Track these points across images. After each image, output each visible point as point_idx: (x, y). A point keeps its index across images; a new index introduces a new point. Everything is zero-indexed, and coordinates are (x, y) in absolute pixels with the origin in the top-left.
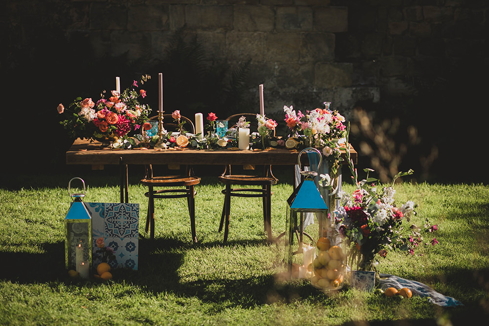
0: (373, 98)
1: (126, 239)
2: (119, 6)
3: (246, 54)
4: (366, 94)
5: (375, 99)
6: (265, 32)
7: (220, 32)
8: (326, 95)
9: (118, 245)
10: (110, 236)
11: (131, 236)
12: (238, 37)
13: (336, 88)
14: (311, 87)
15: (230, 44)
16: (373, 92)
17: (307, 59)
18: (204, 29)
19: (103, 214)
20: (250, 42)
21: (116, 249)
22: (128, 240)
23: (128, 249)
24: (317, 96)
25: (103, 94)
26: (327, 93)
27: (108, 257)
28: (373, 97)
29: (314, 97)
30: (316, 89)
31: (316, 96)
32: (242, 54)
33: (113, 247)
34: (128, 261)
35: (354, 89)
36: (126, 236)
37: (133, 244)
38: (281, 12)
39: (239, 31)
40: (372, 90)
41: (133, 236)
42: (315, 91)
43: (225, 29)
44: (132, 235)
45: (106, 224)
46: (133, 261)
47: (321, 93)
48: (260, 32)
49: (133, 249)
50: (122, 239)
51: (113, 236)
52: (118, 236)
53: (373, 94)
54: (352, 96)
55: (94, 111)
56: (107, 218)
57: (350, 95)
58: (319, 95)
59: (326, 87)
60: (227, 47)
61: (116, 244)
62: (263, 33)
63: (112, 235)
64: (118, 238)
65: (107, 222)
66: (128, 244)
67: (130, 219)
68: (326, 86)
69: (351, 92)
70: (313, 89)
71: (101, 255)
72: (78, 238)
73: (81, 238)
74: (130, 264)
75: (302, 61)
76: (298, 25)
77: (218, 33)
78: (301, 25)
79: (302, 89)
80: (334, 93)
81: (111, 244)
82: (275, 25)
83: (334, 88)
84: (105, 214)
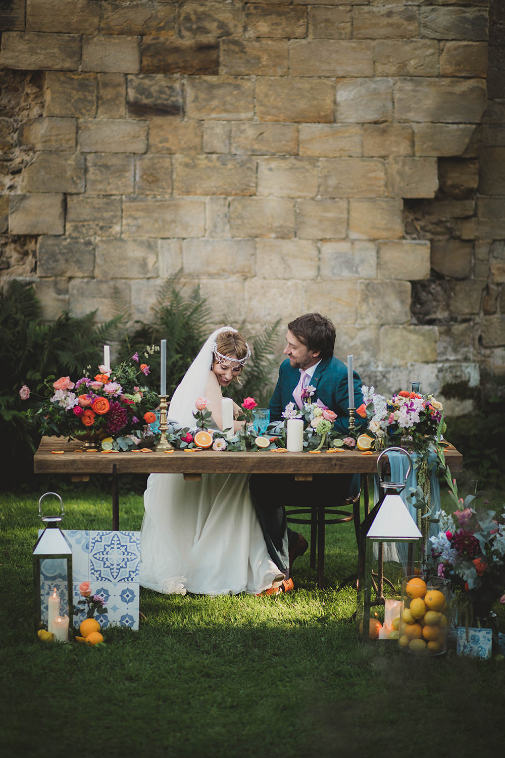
0: (469, 381)
1: (120, 583)
2: (82, 241)
3: (275, 314)
4: (458, 374)
5: (472, 380)
6: (304, 280)
7: (236, 281)
8: (397, 375)
9: (110, 593)
10: (98, 579)
11: (128, 580)
12: (262, 287)
13: (412, 365)
14: (375, 363)
15: (251, 299)
16: (469, 370)
17: (367, 321)
18: (211, 276)
19: (87, 548)
20: (281, 295)
21: (107, 599)
22: (124, 586)
23: (123, 600)
24: (384, 376)
25: (87, 370)
26: (399, 373)
27: (96, 610)
28: (469, 377)
29: (378, 379)
30: (382, 367)
31: (382, 377)
32: (269, 314)
33: (102, 595)
34: (123, 618)
35: (440, 365)
36: (121, 580)
37: (132, 592)
38: (328, 249)
39: (264, 278)
40: (467, 367)
41: (132, 580)
42: (380, 369)
43: (243, 276)
44: (129, 578)
45: (92, 562)
46: (131, 618)
47: (389, 372)
48: (296, 281)
49: (131, 600)
50: (115, 585)
51: (102, 580)
52: (109, 580)
53: (468, 373)
54: (437, 376)
55: (74, 395)
56: (93, 552)
57: (434, 376)
58: (387, 376)
59: (398, 364)
60: (247, 303)
61: (106, 592)
62: (301, 281)
63: (101, 578)
64: (109, 583)
65: (93, 560)
66: (124, 592)
67: (128, 555)
68: (397, 362)
69: (436, 371)
70: (378, 366)
71: (86, 608)
72: (49, 583)
73: (55, 583)
74: (127, 622)
75: (360, 324)
76: (354, 269)
77: (232, 282)
78: (359, 269)
79: (360, 366)
80: (410, 372)
81: (98, 592)
82: (319, 269)
83: (409, 365)
84: (91, 548)
